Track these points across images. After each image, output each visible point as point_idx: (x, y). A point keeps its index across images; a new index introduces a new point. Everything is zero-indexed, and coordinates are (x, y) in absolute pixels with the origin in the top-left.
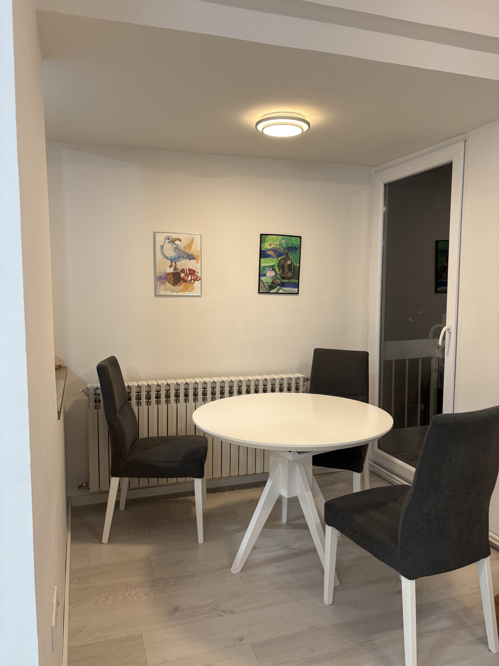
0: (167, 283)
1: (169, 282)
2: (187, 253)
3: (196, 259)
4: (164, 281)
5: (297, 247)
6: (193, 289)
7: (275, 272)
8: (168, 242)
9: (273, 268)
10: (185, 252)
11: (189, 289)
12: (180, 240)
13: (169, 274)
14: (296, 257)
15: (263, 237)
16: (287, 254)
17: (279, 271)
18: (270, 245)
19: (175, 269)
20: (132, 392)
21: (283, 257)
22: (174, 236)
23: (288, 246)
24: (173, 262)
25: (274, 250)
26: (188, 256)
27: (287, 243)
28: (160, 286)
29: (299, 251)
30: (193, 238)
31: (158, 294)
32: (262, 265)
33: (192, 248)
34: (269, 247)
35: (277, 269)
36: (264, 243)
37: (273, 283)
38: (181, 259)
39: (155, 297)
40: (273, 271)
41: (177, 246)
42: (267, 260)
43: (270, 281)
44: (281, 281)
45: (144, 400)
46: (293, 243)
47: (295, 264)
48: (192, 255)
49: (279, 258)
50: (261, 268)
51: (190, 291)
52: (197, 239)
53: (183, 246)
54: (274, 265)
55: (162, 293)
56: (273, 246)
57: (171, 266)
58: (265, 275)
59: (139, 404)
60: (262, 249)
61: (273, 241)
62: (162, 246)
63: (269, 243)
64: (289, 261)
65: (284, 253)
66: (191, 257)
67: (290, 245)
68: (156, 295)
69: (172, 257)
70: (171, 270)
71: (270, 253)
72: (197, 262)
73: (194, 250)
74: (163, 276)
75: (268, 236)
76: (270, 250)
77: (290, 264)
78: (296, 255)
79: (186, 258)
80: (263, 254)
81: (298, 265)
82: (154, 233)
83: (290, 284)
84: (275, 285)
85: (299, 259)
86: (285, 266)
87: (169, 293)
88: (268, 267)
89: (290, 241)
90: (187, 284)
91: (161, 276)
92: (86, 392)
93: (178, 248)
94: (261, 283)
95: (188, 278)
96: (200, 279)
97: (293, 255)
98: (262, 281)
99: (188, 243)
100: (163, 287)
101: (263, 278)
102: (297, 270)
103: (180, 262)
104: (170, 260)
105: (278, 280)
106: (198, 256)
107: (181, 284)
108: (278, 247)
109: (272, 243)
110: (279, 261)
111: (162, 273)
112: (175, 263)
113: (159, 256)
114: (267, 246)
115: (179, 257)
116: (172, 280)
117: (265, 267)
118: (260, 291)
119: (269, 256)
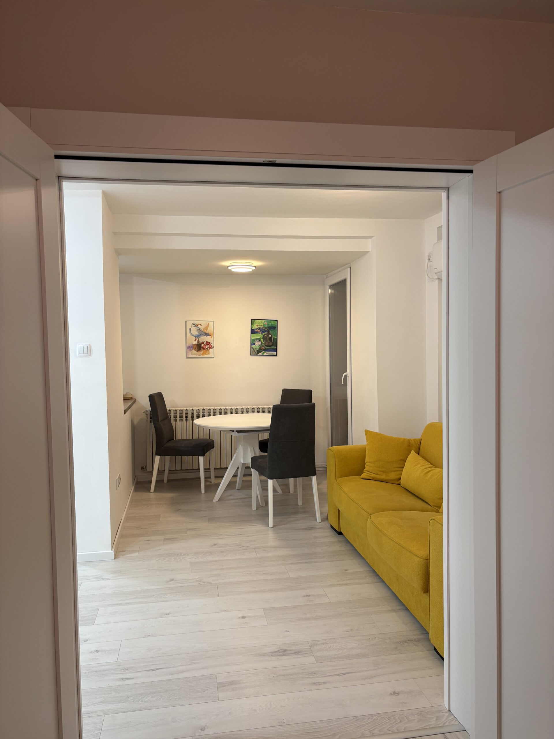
0: (193, 350)
1: (194, 350)
2: (205, 333)
3: (210, 336)
4: (192, 349)
5: (275, 326)
6: (209, 353)
7: (261, 342)
8: (194, 326)
9: (259, 340)
10: (204, 332)
11: (207, 354)
12: (201, 325)
13: (194, 345)
14: (274, 333)
15: (253, 321)
16: (268, 331)
17: (264, 342)
18: (257, 326)
19: (198, 342)
20: (171, 413)
21: (266, 333)
22: (197, 323)
23: (269, 326)
24: (197, 338)
25: (260, 329)
26: (206, 334)
27: (268, 325)
28: (189, 352)
29: (276, 329)
30: (209, 324)
31: (188, 356)
32: (252, 338)
33: (208, 329)
34: (256, 327)
35: (262, 340)
36: (253, 325)
37: (260, 349)
38: (202, 336)
39: (186, 358)
40: (260, 341)
41: (199, 328)
42: (256, 335)
43: (258, 348)
44: (265, 347)
45: (178, 418)
46: (272, 324)
47: (274, 337)
48: (208, 333)
49: (263, 334)
50: (252, 340)
51: (207, 355)
52: (211, 324)
53: (203, 328)
54: (260, 338)
55: (190, 356)
56: (259, 326)
57: (195, 340)
58: (254, 344)
59: (176, 420)
60: (252, 328)
61: (259, 324)
62: (190, 329)
63: (256, 325)
64: (270, 335)
65: (266, 330)
66: (207, 335)
67: (270, 325)
68: (187, 358)
69: (196, 335)
70: (196, 343)
71: (257, 330)
72: (211, 337)
73: (209, 331)
74: (191, 346)
75: (256, 321)
76: (257, 329)
77: (271, 337)
78: (275, 331)
79: (205, 335)
80: (253, 332)
81: (276, 338)
82: (186, 321)
83: (271, 350)
84: (261, 350)
85: (276, 334)
86: (268, 339)
87: (195, 356)
88: (257, 339)
89: (270, 323)
90: (205, 351)
91: (189, 346)
92: (146, 413)
93: (199, 330)
94: (252, 349)
95: (206, 347)
96: (213, 347)
97: (272, 331)
98: (253, 348)
99: (206, 326)
100: (191, 352)
101: (253, 346)
102: (275, 340)
103: (201, 338)
104: (195, 337)
105: (263, 347)
106: (212, 334)
107: (202, 350)
108: (262, 327)
109: (258, 325)
110: (263, 336)
111: (190, 345)
112: (198, 338)
113: (188, 335)
114: (255, 326)
115: (200, 335)
116: (196, 348)
117: (254, 340)
118: (252, 354)
119: (257, 333)
